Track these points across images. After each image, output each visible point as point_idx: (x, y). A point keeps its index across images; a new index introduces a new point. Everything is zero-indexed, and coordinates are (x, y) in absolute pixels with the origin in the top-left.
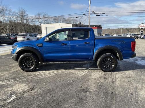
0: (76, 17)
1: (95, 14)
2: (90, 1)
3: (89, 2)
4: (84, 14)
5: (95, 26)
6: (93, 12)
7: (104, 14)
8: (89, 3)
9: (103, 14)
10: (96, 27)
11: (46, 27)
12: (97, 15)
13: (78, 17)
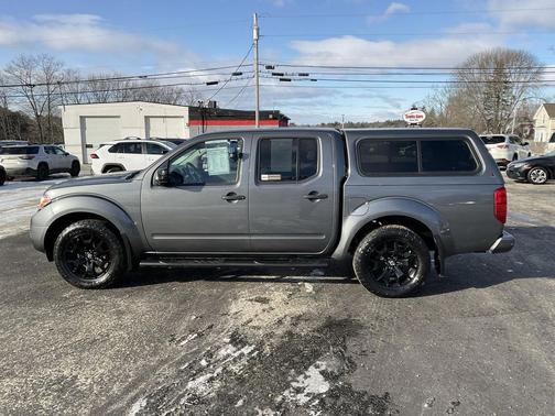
0: (208, 84)
1: (274, 74)
2: (258, 30)
3: (255, 32)
4: (235, 74)
5: (271, 116)
6: (269, 67)
7: (304, 75)
8: (255, 37)
9: (300, 75)
10: (274, 118)
11: (82, 118)
12: (281, 80)
13: (216, 83)
